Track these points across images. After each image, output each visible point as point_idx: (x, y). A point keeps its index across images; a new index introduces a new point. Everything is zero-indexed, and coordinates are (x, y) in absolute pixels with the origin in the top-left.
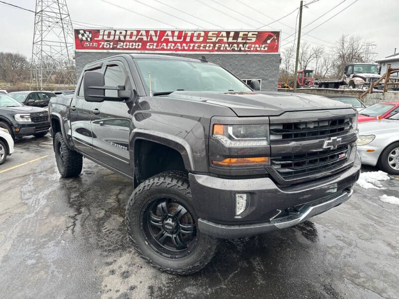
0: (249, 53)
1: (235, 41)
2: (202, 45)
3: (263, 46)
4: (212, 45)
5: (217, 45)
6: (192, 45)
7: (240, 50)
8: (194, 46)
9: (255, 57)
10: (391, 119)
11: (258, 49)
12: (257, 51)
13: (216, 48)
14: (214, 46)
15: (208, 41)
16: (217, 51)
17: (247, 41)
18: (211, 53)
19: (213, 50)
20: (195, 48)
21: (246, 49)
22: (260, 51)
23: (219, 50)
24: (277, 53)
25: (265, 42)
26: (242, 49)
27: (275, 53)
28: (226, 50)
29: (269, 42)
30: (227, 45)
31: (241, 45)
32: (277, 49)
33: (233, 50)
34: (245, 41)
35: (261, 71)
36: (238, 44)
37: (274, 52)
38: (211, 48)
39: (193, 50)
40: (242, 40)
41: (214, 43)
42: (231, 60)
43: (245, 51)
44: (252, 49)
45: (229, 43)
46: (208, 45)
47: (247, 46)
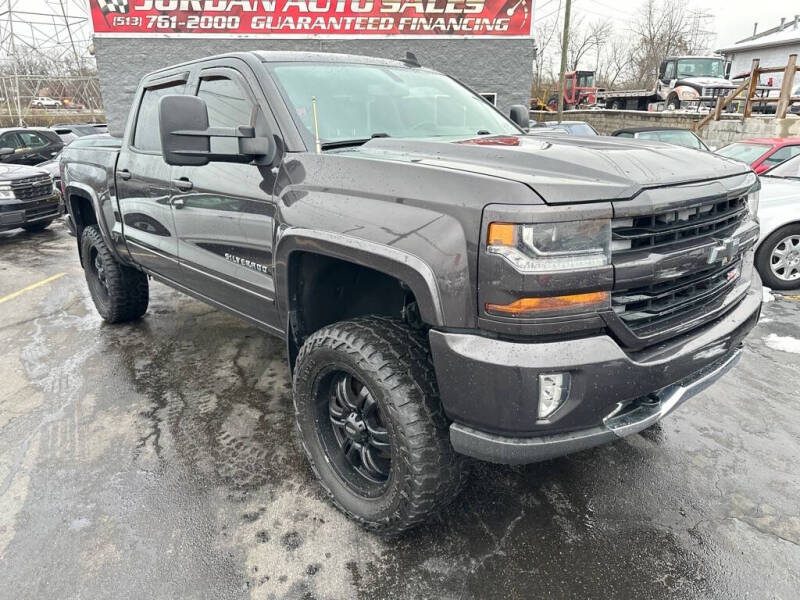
0: (470, 37)
1: (441, 11)
2: (371, 20)
3: (499, 21)
4: (391, 20)
5: (403, 20)
6: (349, 20)
7: (451, 31)
8: (353, 23)
9: (483, 46)
10: (772, 176)
11: (489, 28)
12: (486, 32)
13: (401, 27)
14: (397, 23)
15: (383, 10)
16: (402, 32)
17: (466, 11)
18: (391, 37)
19: (394, 31)
20: (357, 27)
21: (464, 28)
22: (494, 32)
23: (407, 30)
24: (527, 37)
25: (502, 13)
26: (456, 28)
27: (525, 37)
28: (422, 31)
29: (510, 12)
30: (423, 20)
31: (453, 20)
32: (527, 29)
33: (437, 31)
34: (460, 11)
35: (495, 76)
36: (447, 17)
37: (522, 34)
38: (390, 27)
39: (352, 31)
40: (455, 8)
41: (397, 16)
42: (434, 53)
43: (461, 32)
44: (476, 28)
45: (428, 16)
46: (383, 20)
47: (466, 21)
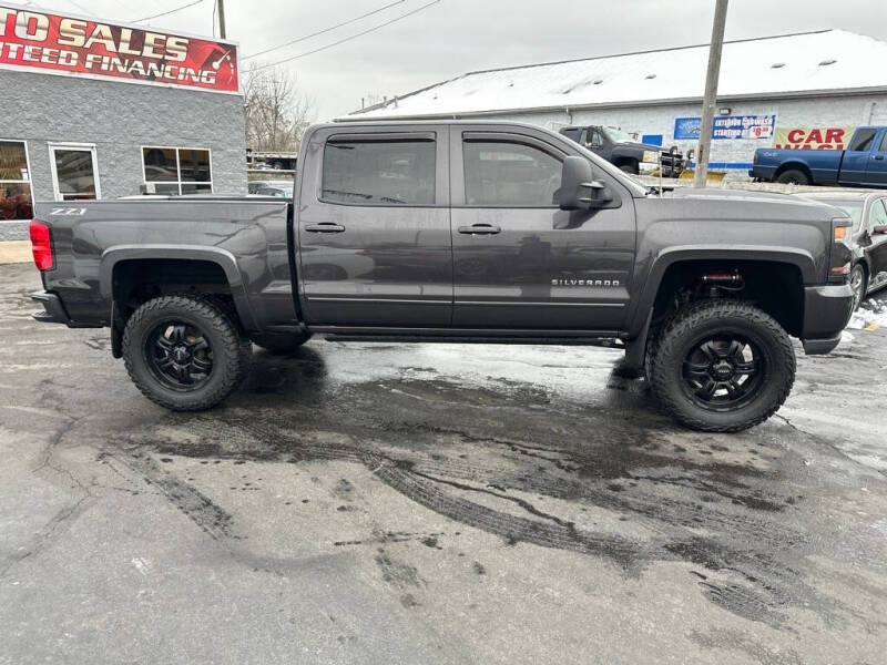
0: (174, 86)
1: (138, 53)
2: (46, 51)
3: (205, 73)
4: (75, 55)
5: (90, 57)
6: (14, 47)
7: (152, 77)
8: (20, 52)
9: (190, 97)
11: (195, 79)
12: (192, 83)
13: (89, 65)
14: (82, 59)
15: (61, 42)
16: (90, 71)
17: (167, 57)
18: (76, 75)
19: (80, 68)
20: (26, 57)
21: (167, 75)
22: (200, 84)
23: (96, 68)
24: (236, 93)
25: (207, 65)
26: (157, 74)
27: (232, 93)
28: (115, 72)
29: (216, 65)
30: (117, 61)
31: (153, 66)
32: (234, 85)
33: (135, 75)
34: (161, 56)
35: (208, 131)
36: (146, 61)
37: (231, 90)
38: (73, 63)
39: (19, 61)
40: (154, 52)
41: (82, 51)
42: (132, 99)
43: (163, 80)
44: (181, 77)
45: (123, 57)
46: (64, 53)
47: (168, 68)
